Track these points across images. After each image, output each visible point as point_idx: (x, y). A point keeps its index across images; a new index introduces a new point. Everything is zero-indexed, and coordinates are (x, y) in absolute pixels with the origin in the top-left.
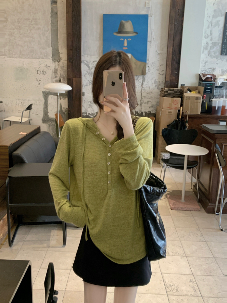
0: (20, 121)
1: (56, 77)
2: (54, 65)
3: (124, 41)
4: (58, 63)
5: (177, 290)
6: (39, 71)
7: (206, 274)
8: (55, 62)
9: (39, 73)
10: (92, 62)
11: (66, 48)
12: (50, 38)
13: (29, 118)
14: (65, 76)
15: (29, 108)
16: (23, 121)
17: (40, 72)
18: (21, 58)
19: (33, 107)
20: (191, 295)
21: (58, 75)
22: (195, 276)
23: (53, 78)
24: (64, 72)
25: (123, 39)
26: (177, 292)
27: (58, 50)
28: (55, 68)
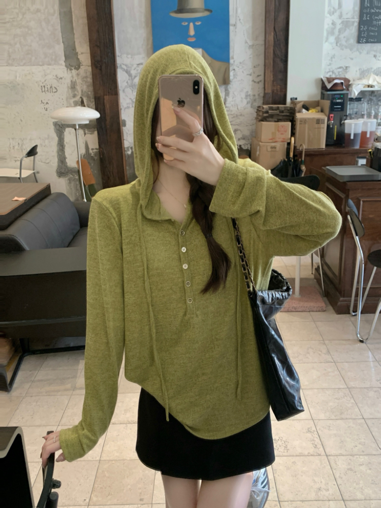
0: (19, 176)
1: (74, 96)
2: (70, 75)
3: (188, 26)
4: (77, 72)
5: (286, 447)
6: (44, 86)
7: (333, 417)
8: (71, 70)
9: (45, 91)
10: (135, 66)
11: (88, 43)
12: (59, 27)
13: (34, 170)
14: (89, 93)
15: (32, 152)
16: (23, 176)
17: (46, 89)
18: (12, 65)
19: (38, 150)
20: (309, 454)
21: (78, 92)
22: (316, 421)
23: (71, 99)
24: (88, 86)
25: (186, 24)
26: (286, 451)
27: (74, 49)
28: (71, 81)
